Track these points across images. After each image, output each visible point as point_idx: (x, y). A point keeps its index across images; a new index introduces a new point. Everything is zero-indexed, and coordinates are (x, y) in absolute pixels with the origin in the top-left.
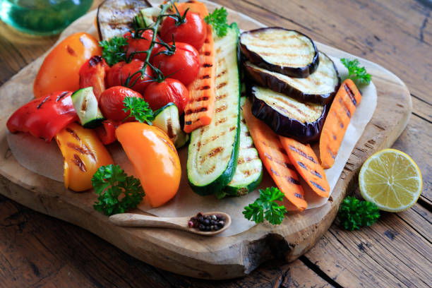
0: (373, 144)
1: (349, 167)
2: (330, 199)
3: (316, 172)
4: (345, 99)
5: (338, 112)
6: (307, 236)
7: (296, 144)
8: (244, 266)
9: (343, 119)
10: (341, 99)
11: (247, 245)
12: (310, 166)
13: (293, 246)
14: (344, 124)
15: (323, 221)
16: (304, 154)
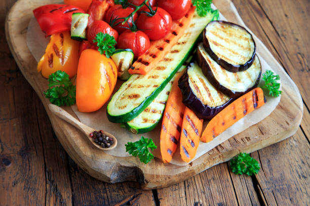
0: (248, 140)
1: (219, 148)
2: (191, 164)
3: (192, 142)
4: (248, 101)
5: (237, 107)
6: (160, 180)
7: (192, 116)
8: (110, 178)
9: (238, 114)
10: (245, 100)
11: (118, 166)
12: (191, 135)
13: (147, 182)
14: (237, 118)
15: (176, 176)
16: (193, 125)
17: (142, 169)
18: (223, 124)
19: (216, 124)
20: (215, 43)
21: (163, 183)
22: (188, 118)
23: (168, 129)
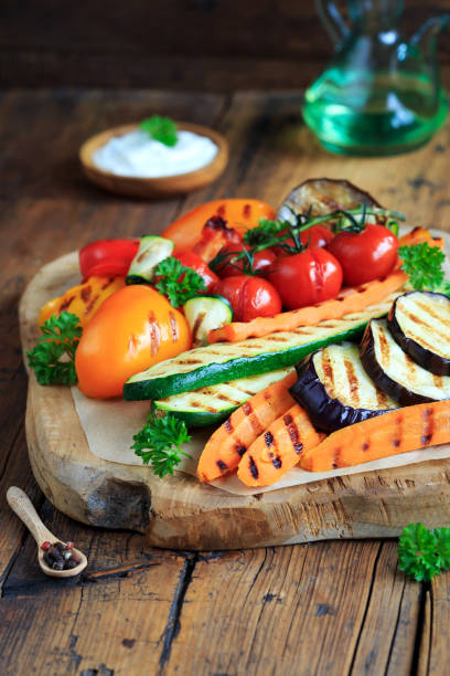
0: (409, 486)
1: (337, 486)
2: (258, 497)
3: (278, 459)
4: (437, 416)
5: (407, 422)
6: (182, 515)
7: (300, 419)
8: (86, 504)
9: (405, 437)
10: (430, 413)
11: (108, 480)
12: (280, 447)
13: (154, 515)
14: (403, 445)
15: (218, 512)
16: (295, 435)
17: (151, 487)
18: (366, 447)
19: (346, 441)
20: (413, 318)
21: (188, 526)
22: (289, 421)
23: (237, 431)
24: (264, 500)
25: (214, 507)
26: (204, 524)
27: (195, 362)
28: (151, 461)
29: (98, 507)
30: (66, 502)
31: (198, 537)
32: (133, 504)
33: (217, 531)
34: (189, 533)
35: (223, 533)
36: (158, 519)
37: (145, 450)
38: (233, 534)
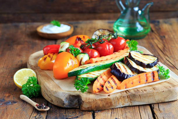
0: (145, 91)
1: (127, 92)
2: (109, 95)
3: (112, 87)
4: (148, 75)
5: (141, 77)
6: (90, 101)
7: (115, 78)
8: (63, 101)
9: (141, 81)
10: (146, 75)
11: (69, 95)
12: (112, 84)
13: (83, 102)
14: (141, 82)
15: (100, 100)
16: (115, 82)
17: (81, 95)
18: (132, 83)
19: (127, 82)
20: (135, 56)
21: (92, 104)
22: (112, 78)
23: (100, 81)
24: (111, 96)
25: (99, 98)
26: (96, 103)
27: (85, 67)
28: (80, 90)
29: (66, 102)
30: (57, 102)
31: (94, 107)
32: (76, 101)
33: (99, 105)
34: (92, 106)
35: (101, 105)
36: (84, 103)
37: (78, 87)
38: (103, 105)
